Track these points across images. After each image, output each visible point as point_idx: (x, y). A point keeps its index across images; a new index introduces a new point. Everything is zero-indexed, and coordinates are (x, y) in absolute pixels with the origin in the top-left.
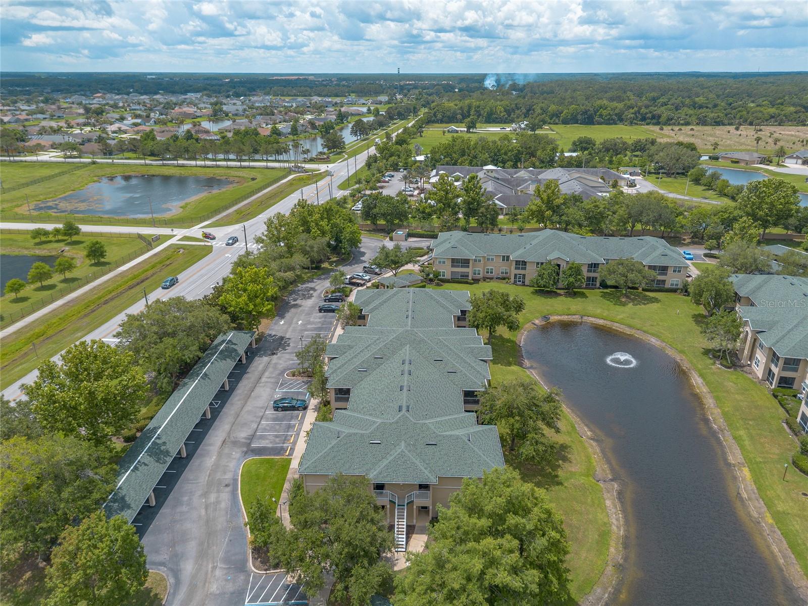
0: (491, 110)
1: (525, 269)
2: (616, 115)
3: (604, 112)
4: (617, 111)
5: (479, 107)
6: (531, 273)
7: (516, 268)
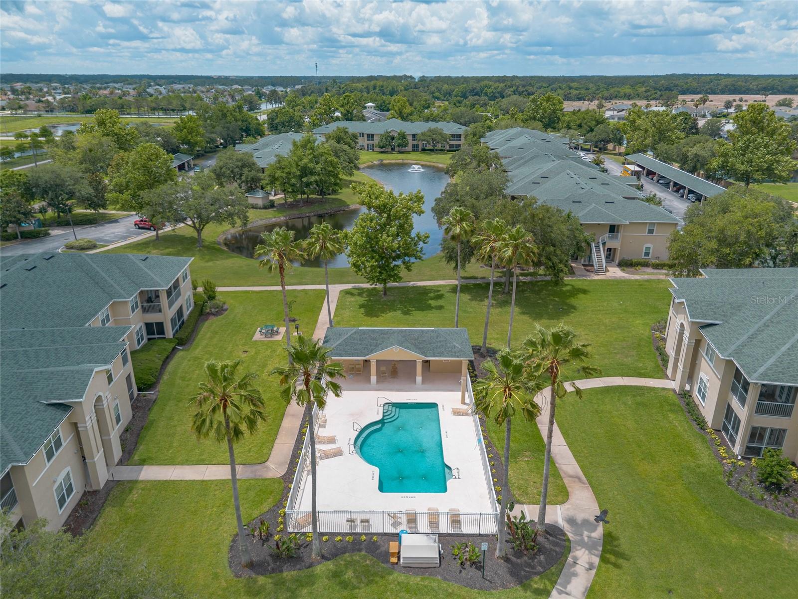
0: (393, 88)
1: (373, 140)
2: (499, 93)
3: (489, 91)
4: (499, 90)
5: (382, 86)
6: (377, 140)
7: (368, 140)
